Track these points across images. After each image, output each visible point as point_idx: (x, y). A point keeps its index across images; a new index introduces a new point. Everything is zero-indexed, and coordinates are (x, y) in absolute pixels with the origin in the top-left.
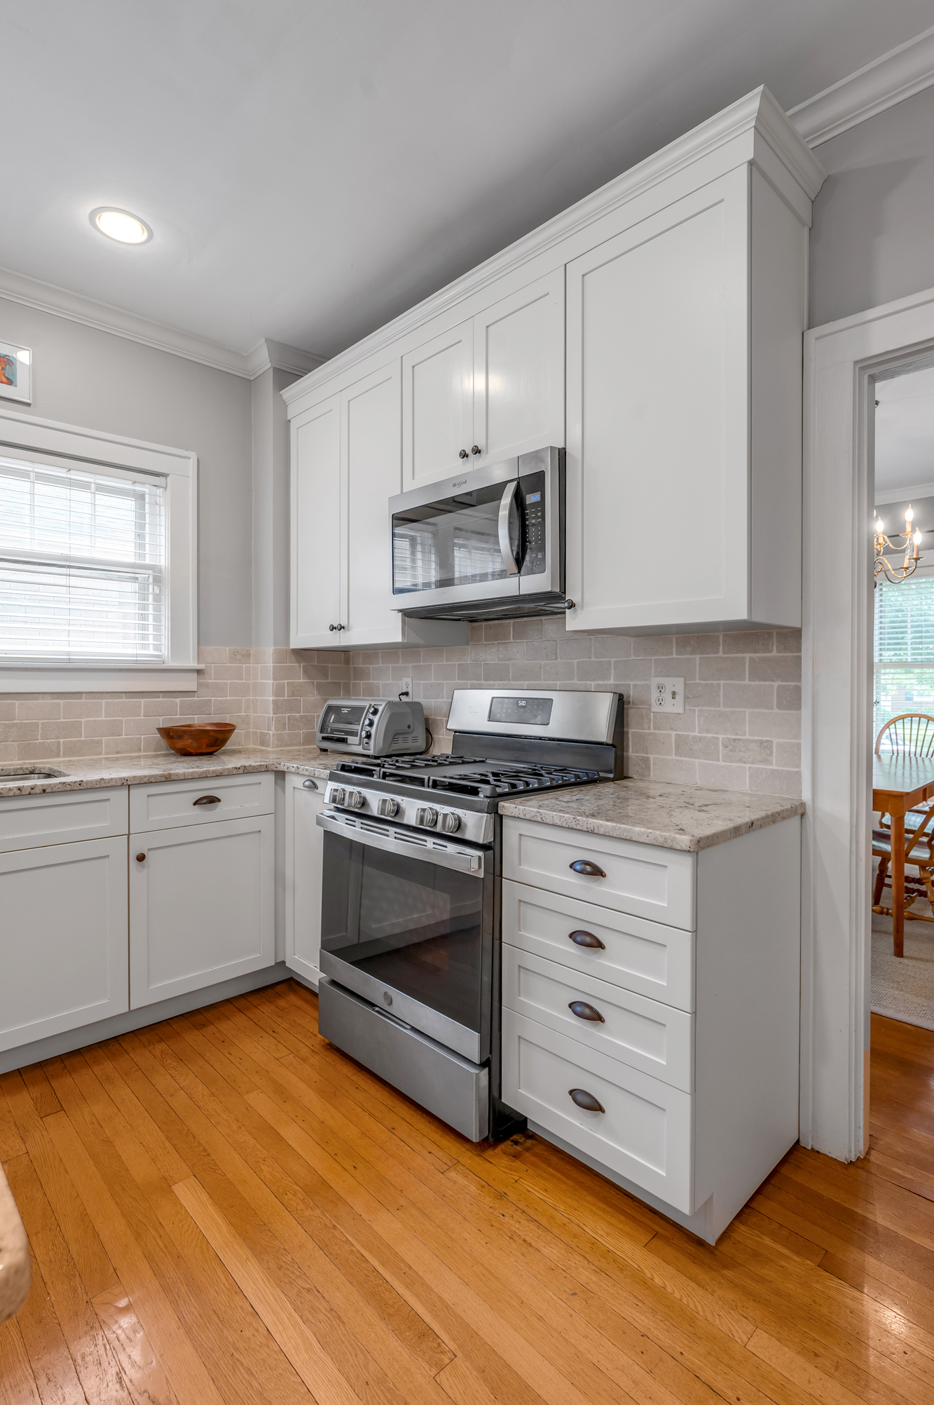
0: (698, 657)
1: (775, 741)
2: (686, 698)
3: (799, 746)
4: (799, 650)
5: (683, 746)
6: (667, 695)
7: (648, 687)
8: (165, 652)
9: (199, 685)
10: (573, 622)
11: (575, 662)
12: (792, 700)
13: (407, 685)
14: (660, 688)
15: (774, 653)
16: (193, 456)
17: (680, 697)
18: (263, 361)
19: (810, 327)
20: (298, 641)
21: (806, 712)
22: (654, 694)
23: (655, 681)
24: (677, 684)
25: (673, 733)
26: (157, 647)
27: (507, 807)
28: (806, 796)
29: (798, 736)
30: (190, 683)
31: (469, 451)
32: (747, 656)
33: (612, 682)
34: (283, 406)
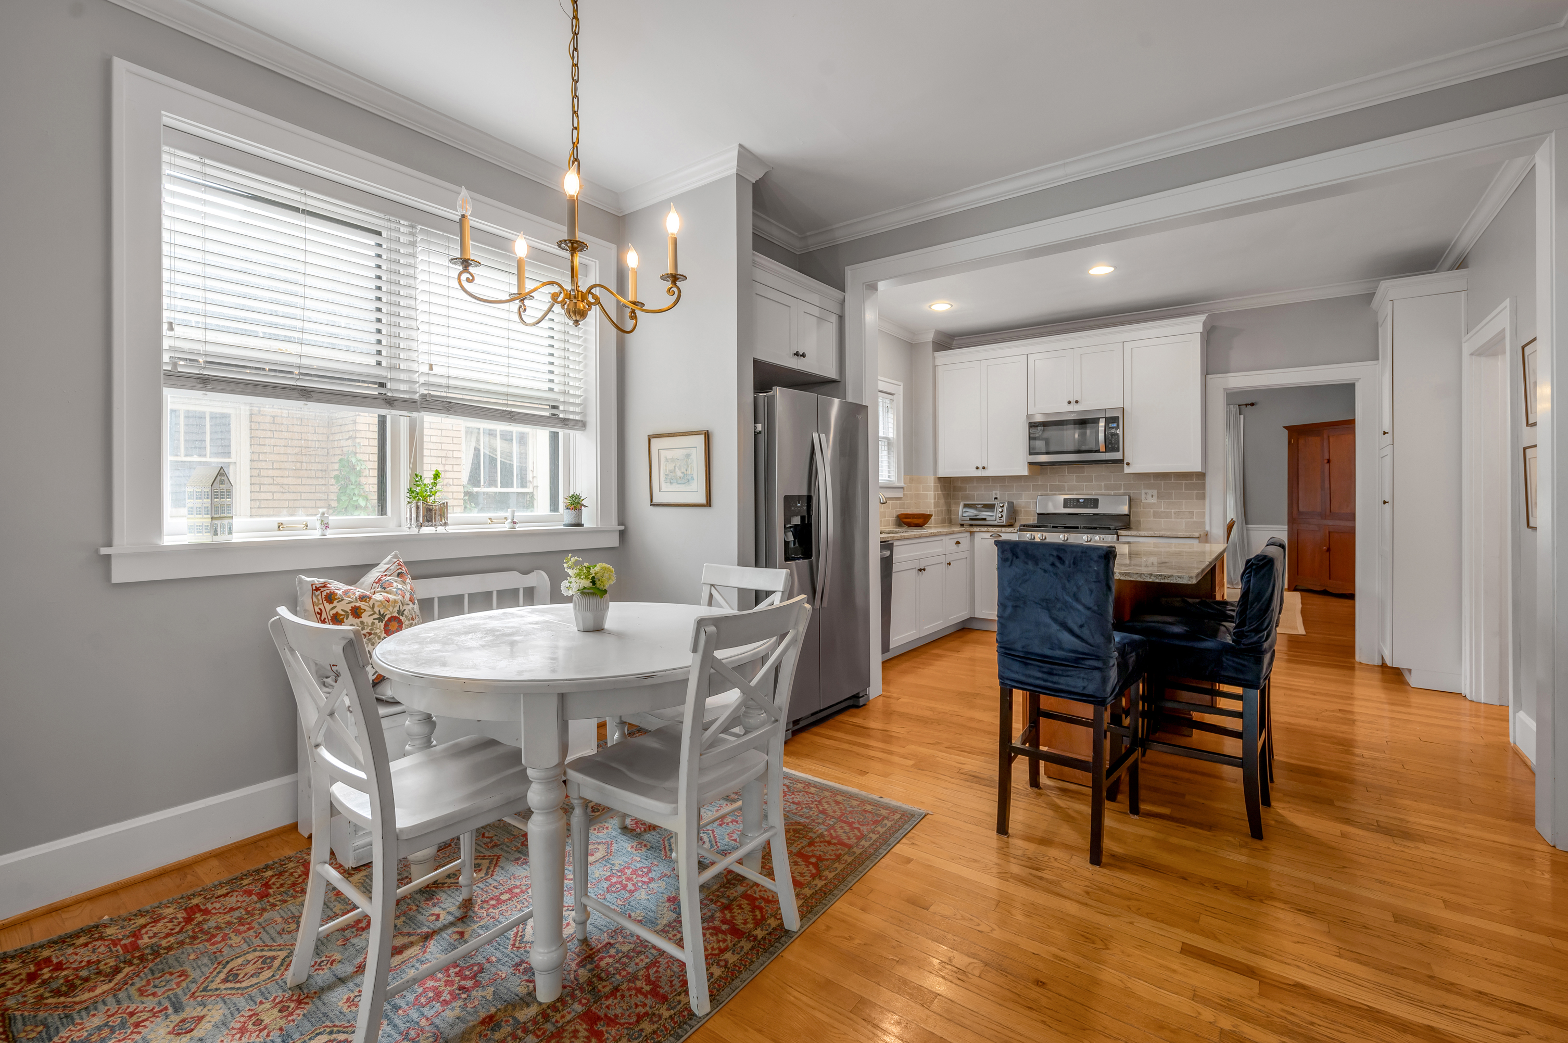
0: (1163, 482)
1: (1195, 511)
2: (1158, 497)
3: (1204, 512)
4: (1204, 480)
5: (1155, 515)
6: (1149, 496)
7: (1140, 494)
8: (894, 478)
9: (904, 495)
10: (1127, 470)
11: (1103, 484)
12: (1202, 497)
13: (996, 494)
14: (1146, 494)
15: (1194, 481)
16: (901, 384)
17: (1155, 497)
18: (930, 337)
19: (1207, 374)
20: (942, 473)
21: (1207, 501)
22: (1143, 496)
23: (1143, 491)
24: (1155, 492)
25: (1152, 510)
26: (889, 477)
27: (1121, 532)
28: (1207, 528)
29: (1204, 509)
30: (900, 495)
31: (1073, 402)
32: (1184, 482)
33: (1122, 491)
34: (934, 358)
